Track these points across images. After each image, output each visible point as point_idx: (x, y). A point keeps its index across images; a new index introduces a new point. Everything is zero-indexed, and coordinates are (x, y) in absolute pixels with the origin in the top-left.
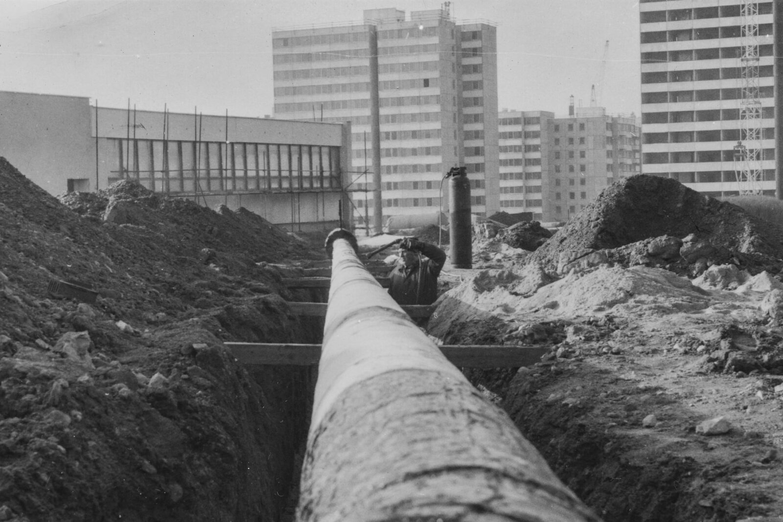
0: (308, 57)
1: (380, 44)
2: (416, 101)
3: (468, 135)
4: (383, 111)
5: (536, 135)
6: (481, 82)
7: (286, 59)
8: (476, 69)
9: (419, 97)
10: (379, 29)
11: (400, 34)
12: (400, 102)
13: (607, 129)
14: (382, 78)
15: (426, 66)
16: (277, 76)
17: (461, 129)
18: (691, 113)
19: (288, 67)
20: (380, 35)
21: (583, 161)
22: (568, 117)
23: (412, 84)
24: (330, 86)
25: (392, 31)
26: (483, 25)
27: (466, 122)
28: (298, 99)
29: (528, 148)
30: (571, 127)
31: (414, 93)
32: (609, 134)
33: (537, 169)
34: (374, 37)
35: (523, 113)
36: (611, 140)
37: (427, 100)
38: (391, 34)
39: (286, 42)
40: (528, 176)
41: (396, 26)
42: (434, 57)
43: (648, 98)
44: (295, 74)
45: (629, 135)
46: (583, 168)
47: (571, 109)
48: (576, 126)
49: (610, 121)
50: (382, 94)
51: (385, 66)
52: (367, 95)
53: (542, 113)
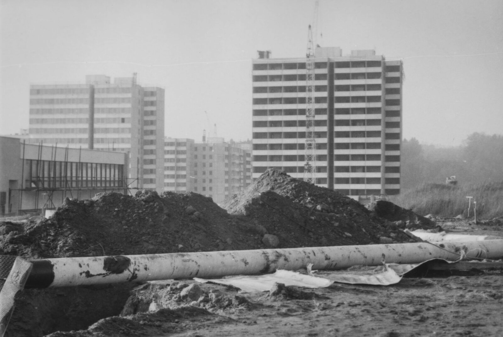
0: (52, 101)
1: (96, 96)
2: (116, 131)
3: (146, 152)
4: (96, 136)
5: (183, 152)
6: (155, 121)
7: (38, 102)
8: (152, 113)
9: (118, 129)
10: (96, 87)
11: (108, 90)
12: (106, 131)
13: (225, 151)
14: (96, 116)
15: (123, 110)
16: (32, 111)
17: (142, 148)
18: (280, 145)
19: (38, 107)
20: (96, 91)
21: (210, 169)
22: (202, 142)
23: (114, 120)
24: (65, 119)
25: (103, 89)
26: (157, 88)
27: (146, 144)
28: (45, 126)
29: (179, 160)
30: (204, 149)
31: (115, 126)
32: (227, 153)
33: (184, 173)
34: (93, 92)
35: (176, 139)
36: (227, 157)
37: (123, 130)
38: (103, 91)
39: (38, 92)
40: (178, 177)
41: (106, 86)
42: (128, 106)
43: (257, 135)
44: (44, 111)
45: (237, 154)
46: (211, 173)
47: (204, 138)
48: (207, 148)
49: (227, 146)
50: (96, 126)
51: (99, 109)
52: (86, 126)
53: (188, 140)
